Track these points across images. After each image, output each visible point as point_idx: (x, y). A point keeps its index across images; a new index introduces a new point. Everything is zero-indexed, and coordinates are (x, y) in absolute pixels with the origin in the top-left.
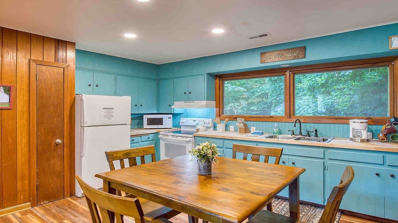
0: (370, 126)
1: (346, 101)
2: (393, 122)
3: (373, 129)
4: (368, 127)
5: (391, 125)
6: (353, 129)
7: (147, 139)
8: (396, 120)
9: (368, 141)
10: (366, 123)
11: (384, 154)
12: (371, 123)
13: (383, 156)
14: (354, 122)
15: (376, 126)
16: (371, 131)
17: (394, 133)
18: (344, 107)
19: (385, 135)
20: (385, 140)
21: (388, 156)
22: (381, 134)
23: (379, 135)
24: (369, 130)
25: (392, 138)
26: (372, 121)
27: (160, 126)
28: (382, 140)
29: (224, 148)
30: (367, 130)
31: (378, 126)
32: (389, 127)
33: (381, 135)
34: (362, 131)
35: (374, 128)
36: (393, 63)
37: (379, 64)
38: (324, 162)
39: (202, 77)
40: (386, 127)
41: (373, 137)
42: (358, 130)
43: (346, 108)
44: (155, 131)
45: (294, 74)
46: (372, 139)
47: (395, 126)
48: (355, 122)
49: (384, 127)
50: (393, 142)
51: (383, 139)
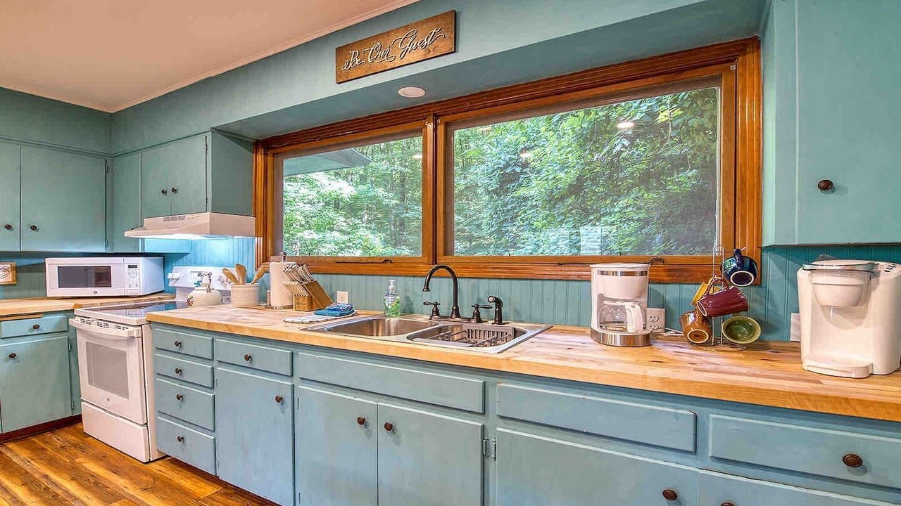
0: (658, 288)
1: (630, 235)
2: (734, 269)
3: (668, 298)
4: (649, 289)
5: (725, 281)
6: (602, 298)
7: (30, 330)
8: (743, 262)
9: (648, 340)
10: (642, 274)
11: (699, 410)
12: (663, 276)
13: (696, 417)
14: (602, 273)
15: (677, 286)
16: (663, 305)
17: (736, 311)
18: (627, 245)
19: (705, 320)
20: (703, 337)
21: (713, 417)
22: (692, 315)
23: (685, 318)
24: (654, 300)
25: (729, 329)
26: (665, 271)
27: (102, 291)
28: (696, 340)
29: (215, 363)
30: (644, 300)
31: (684, 286)
32: (719, 290)
33: (691, 318)
34: (628, 305)
35: (671, 292)
36: (733, 68)
37: (688, 75)
38: (483, 427)
39: (201, 139)
40: (708, 290)
41: (668, 325)
42: (615, 300)
43: (629, 248)
44: (69, 305)
45: (447, 125)
46: (666, 331)
47: (740, 287)
48: (607, 273)
49: (700, 291)
50: (733, 345)
51: (697, 336)
